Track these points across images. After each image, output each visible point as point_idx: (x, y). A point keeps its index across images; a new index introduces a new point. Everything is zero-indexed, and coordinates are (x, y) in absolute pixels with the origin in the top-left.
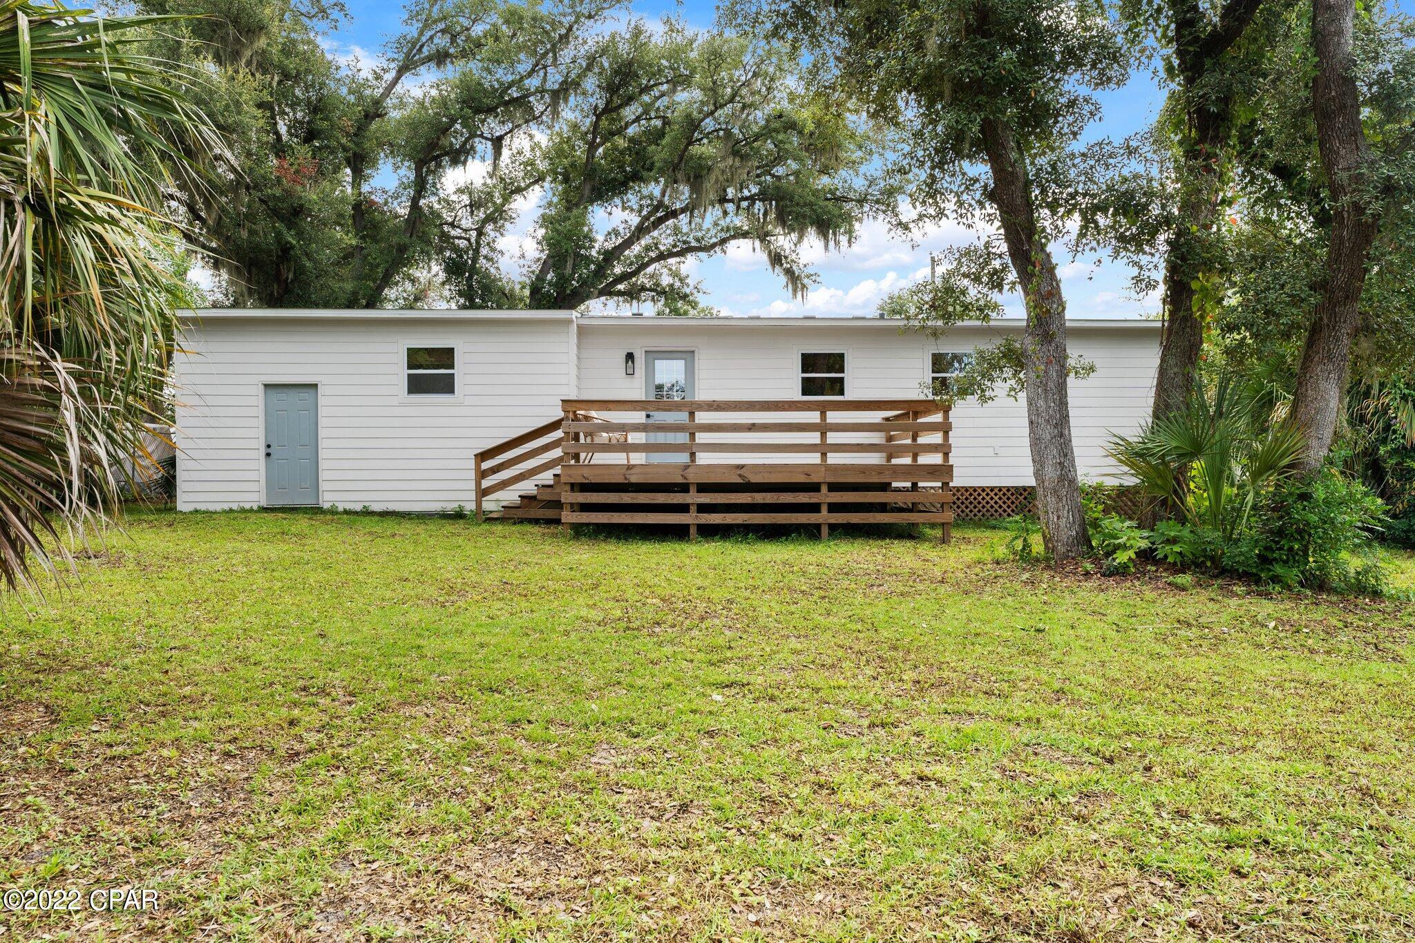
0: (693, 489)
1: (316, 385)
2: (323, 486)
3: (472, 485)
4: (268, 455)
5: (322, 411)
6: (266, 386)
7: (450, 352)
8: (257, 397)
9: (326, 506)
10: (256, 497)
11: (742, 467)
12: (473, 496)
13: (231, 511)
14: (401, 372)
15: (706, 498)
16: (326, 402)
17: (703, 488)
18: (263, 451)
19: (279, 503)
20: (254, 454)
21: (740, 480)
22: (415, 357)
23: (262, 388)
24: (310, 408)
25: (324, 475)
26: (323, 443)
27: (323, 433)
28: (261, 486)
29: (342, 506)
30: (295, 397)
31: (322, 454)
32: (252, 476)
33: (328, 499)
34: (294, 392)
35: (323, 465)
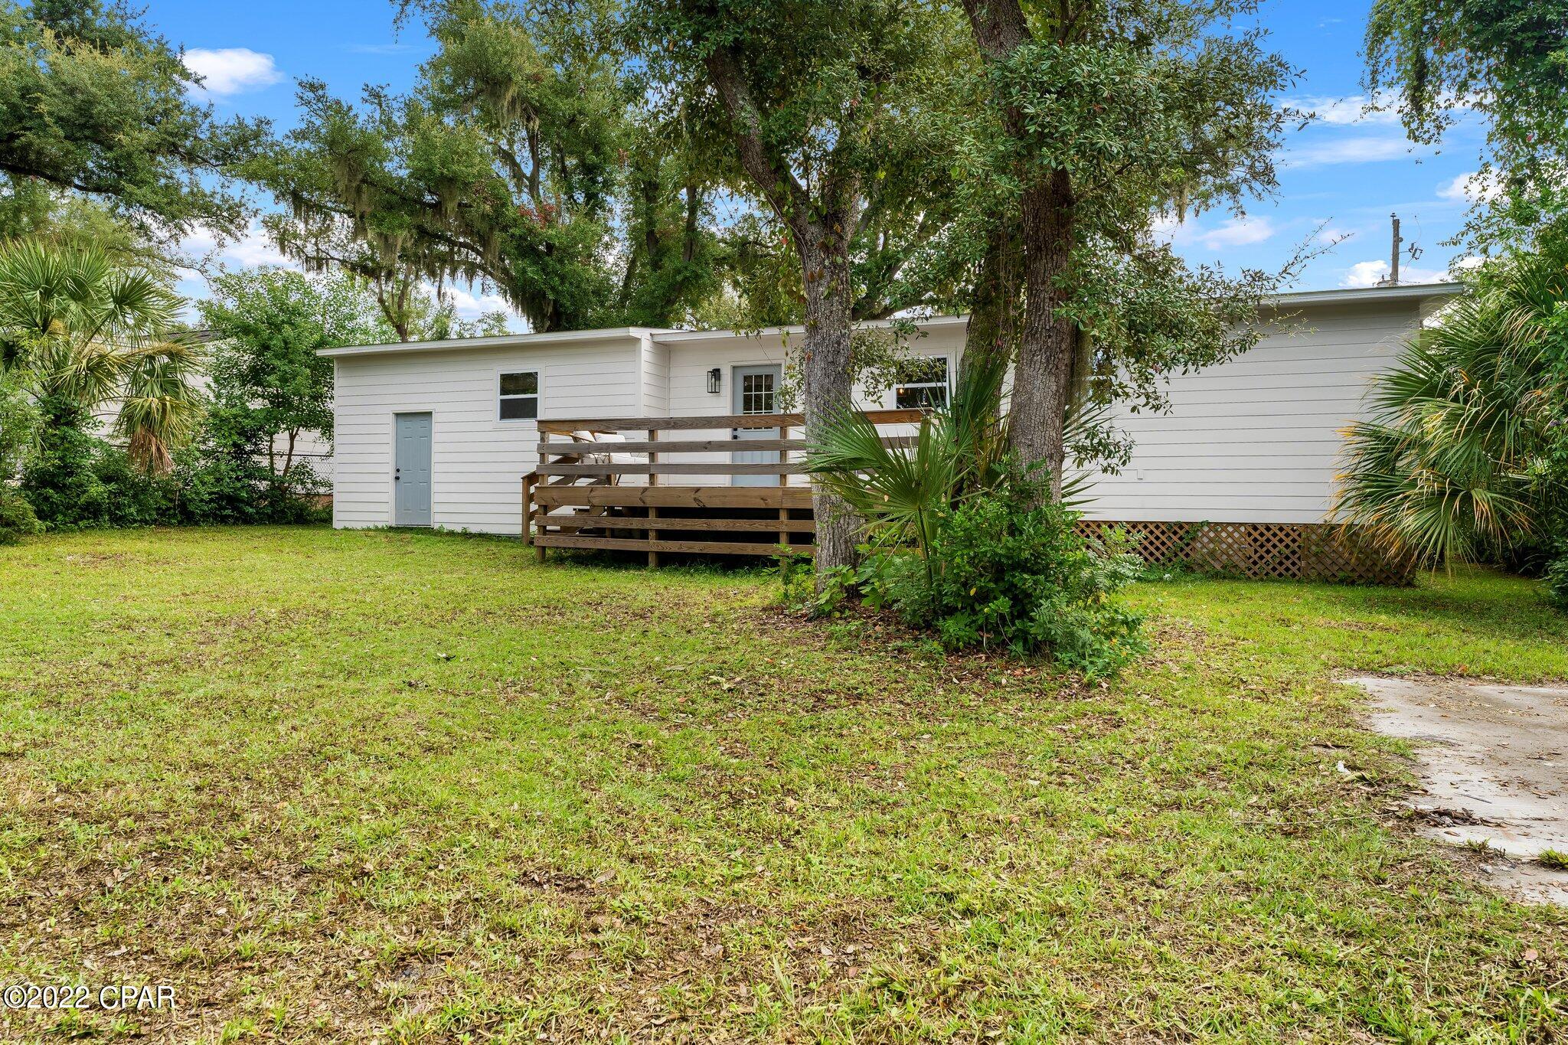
0: (652, 514)
1: (430, 414)
2: (435, 508)
3: (519, 509)
4: (397, 478)
5: (435, 437)
6: (397, 415)
7: (533, 376)
8: (389, 425)
9: (436, 527)
10: (388, 519)
11: (698, 490)
12: (519, 519)
13: (369, 529)
14: (494, 397)
15: (664, 524)
16: (437, 425)
17: (664, 512)
18: (392, 474)
19: (403, 523)
20: (384, 478)
21: (695, 505)
22: (510, 383)
23: (391, 419)
24: (428, 435)
25: (435, 498)
26: (435, 468)
27: (435, 458)
28: (391, 507)
29: (448, 527)
30: (416, 424)
31: (434, 478)
32: (384, 498)
33: (437, 521)
34: (415, 420)
35: (435, 488)
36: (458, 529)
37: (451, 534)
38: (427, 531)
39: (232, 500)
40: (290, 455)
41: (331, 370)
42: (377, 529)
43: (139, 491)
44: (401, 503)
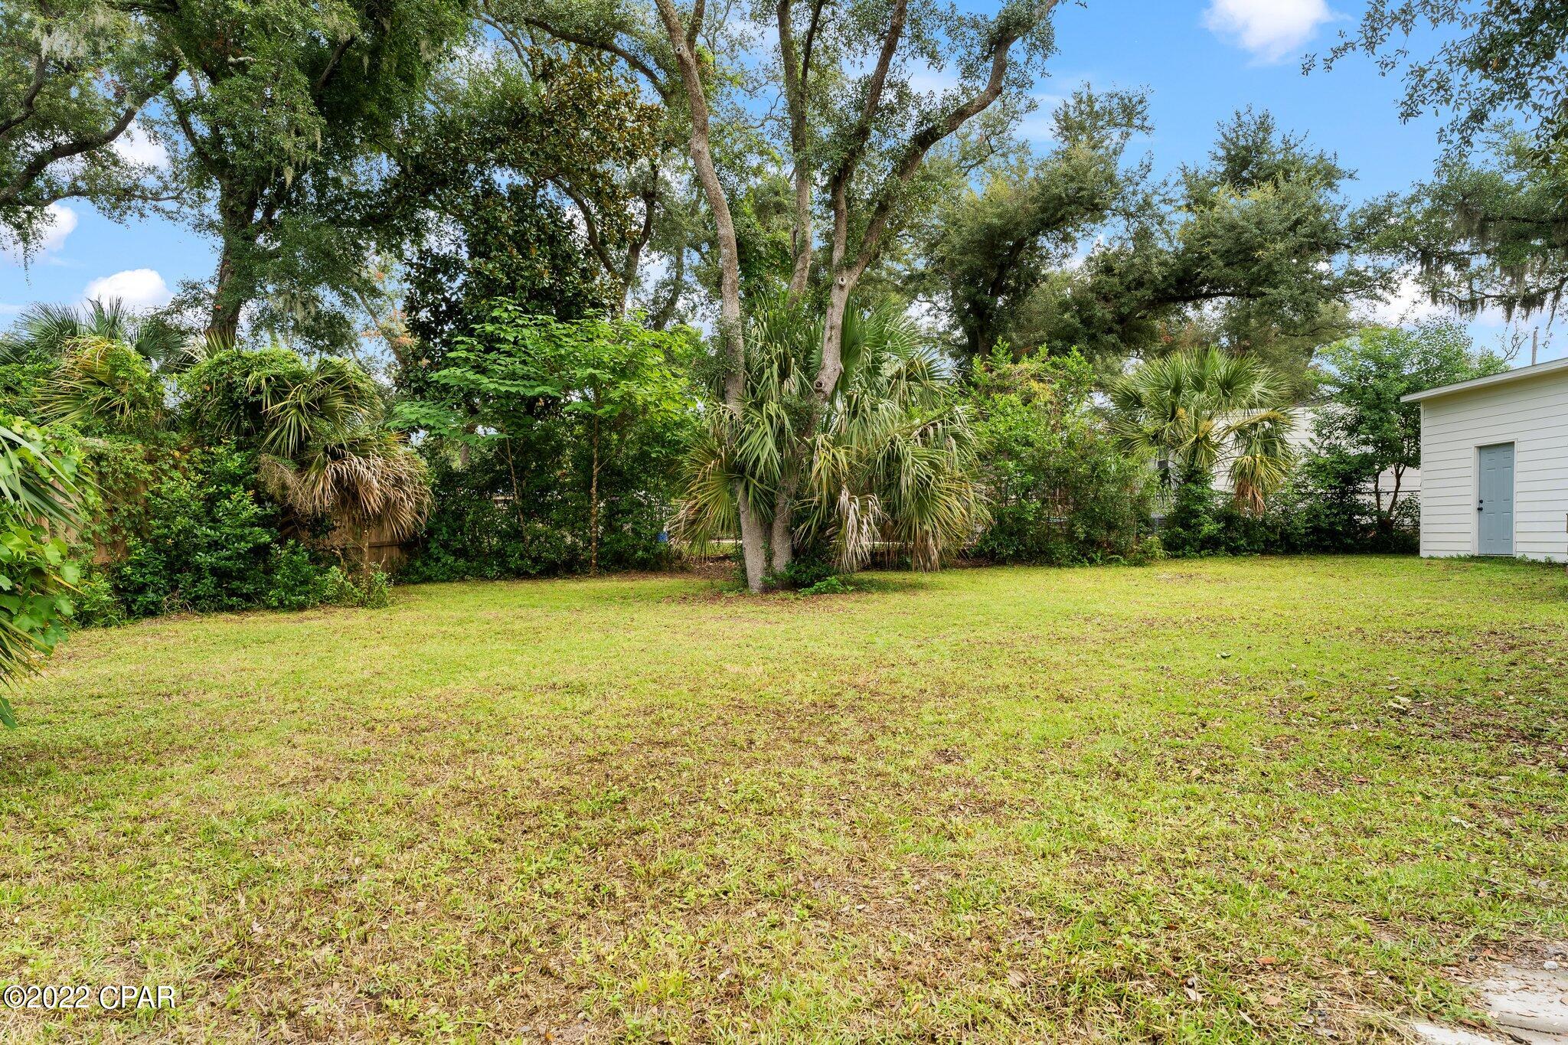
1: (1512, 444)
2: (1517, 537)
4: (1480, 509)
5: (1517, 467)
6: (1481, 448)
8: (1472, 459)
9: (1518, 556)
10: (1470, 547)
13: (1453, 559)
16: (1519, 456)
18: (1475, 505)
19: (1484, 552)
20: (1467, 509)
23: (1473, 453)
24: (1511, 466)
25: (1518, 527)
26: (1517, 498)
27: (1517, 487)
28: (1473, 536)
29: (1531, 557)
30: (1499, 455)
31: (1517, 507)
32: (1466, 528)
33: (1519, 550)
34: (1497, 452)
35: (1517, 517)
36: (1542, 559)
37: (1534, 563)
38: (1509, 561)
39: (1332, 533)
40: (1396, 492)
41: (1418, 412)
42: (1460, 558)
43: (1249, 527)
44: (1483, 535)
